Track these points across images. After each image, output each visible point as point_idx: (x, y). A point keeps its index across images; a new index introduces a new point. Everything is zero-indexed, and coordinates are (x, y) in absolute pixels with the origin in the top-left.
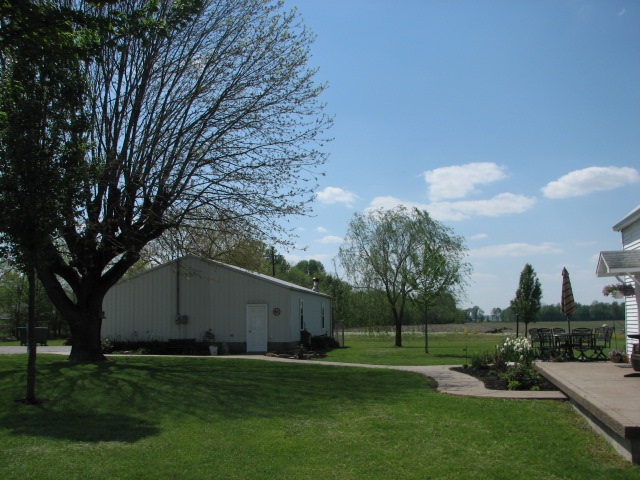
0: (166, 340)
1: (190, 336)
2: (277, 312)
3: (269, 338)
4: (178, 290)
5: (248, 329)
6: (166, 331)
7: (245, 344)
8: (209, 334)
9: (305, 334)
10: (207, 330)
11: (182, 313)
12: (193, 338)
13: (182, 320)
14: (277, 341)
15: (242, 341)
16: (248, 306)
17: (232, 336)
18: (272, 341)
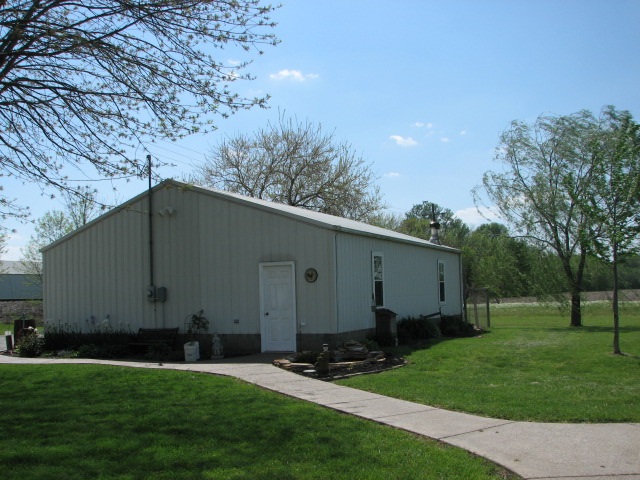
0: (135, 330)
1: (172, 324)
2: (311, 275)
3: (299, 326)
4: (151, 243)
5: (262, 310)
6: (136, 316)
7: (258, 336)
8: (198, 320)
9: (384, 316)
10: (196, 312)
11: (159, 284)
12: (175, 326)
13: (158, 295)
14: (313, 331)
15: (253, 332)
16: (260, 265)
17: (237, 322)
18: (304, 332)
